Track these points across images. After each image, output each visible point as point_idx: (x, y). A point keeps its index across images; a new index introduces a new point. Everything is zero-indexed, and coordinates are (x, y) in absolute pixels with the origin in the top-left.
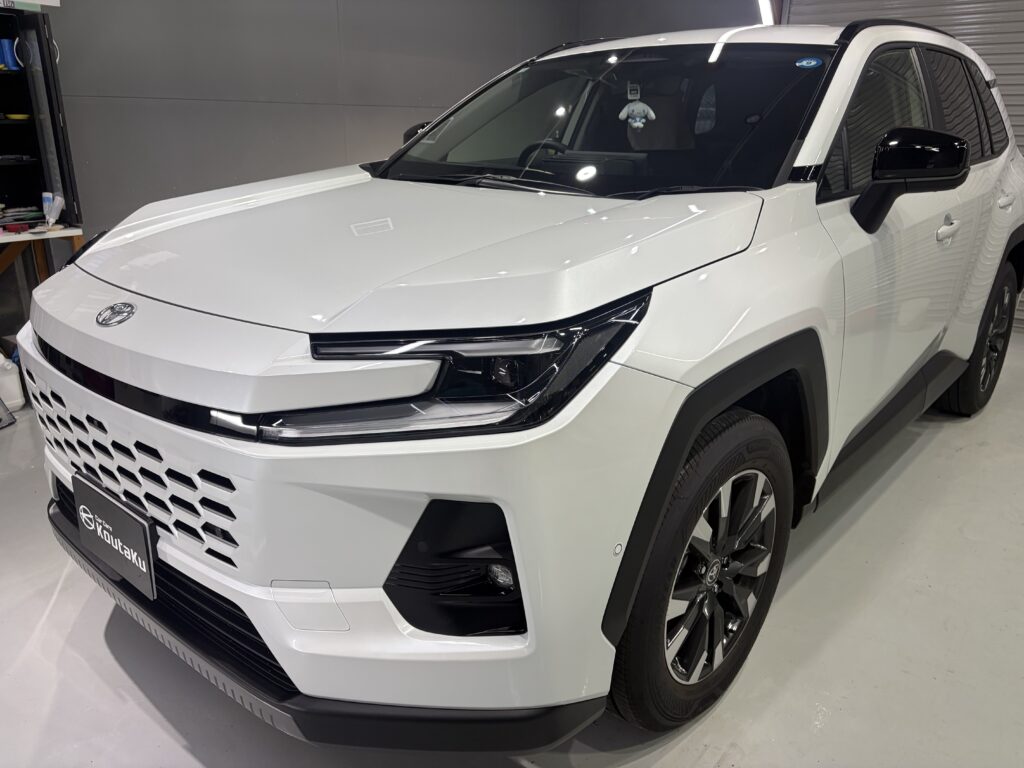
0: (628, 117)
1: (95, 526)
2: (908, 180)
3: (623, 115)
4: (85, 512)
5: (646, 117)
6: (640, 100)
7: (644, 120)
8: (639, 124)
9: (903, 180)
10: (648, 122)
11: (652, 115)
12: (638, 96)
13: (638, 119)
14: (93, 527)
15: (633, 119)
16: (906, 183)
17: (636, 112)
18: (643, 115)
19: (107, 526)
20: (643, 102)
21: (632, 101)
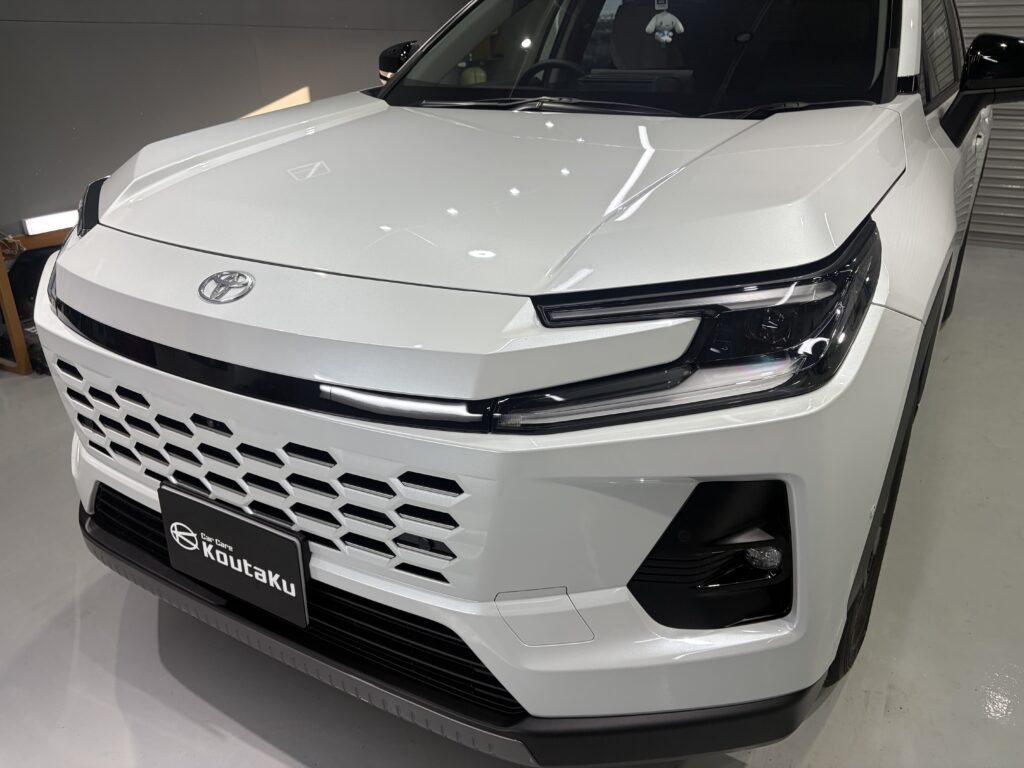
0: (656, 31)
1: (200, 546)
2: (997, 90)
3: (650, 28)
4: (180, 529)
5: (673, 30)
6: (668, 11)
7: (671, 34)
8: (667, 38)
9: (992, 91)
10: (676, 35)
11: (680, 28)
12: (666, 7)
13: (666, 32)
14: (195, 546)
15: (660, 32)
16: (995, 93)
17: (664, 25)
18: (671, 27)
19: (223, 545)
20: (672, 13)
21: (660, 12)
